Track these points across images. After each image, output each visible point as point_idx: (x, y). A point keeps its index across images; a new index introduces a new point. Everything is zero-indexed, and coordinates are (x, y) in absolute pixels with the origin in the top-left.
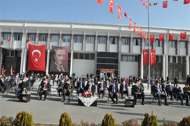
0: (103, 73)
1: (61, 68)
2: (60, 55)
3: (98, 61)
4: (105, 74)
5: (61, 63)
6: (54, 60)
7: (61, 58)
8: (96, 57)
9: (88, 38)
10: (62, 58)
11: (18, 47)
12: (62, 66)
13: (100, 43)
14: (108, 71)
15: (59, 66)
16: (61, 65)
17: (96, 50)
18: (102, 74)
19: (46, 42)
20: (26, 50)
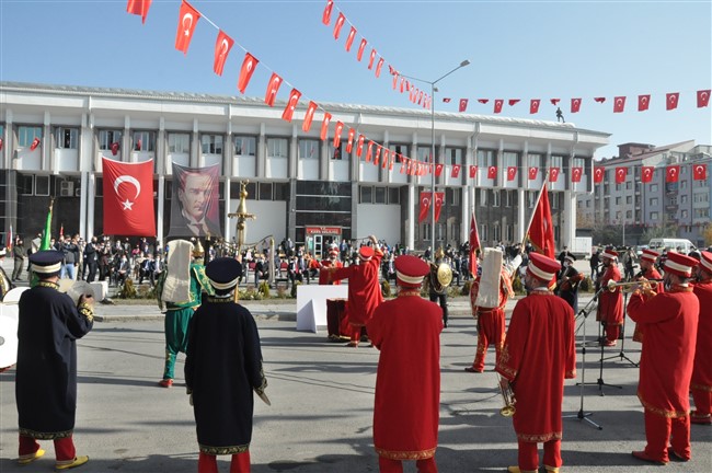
0: (312, 235)
1: (200, 226)
2: (197, 191)
3: (300, 203)
4: (318, 240)
5: (200, 212)
6: (181, 205)
7: (201, 198)
8: (293, 196)
9: (270, 141)
10: (202, 200)
11: (70, 169)
12: (202, 222)
13: (302, 156)
14: (325, 230)
15: (194, 221)
16: (199, 218)
17: (293, 175)
18: (311, 239)
19: (152, 154)
20: (92, 177)
